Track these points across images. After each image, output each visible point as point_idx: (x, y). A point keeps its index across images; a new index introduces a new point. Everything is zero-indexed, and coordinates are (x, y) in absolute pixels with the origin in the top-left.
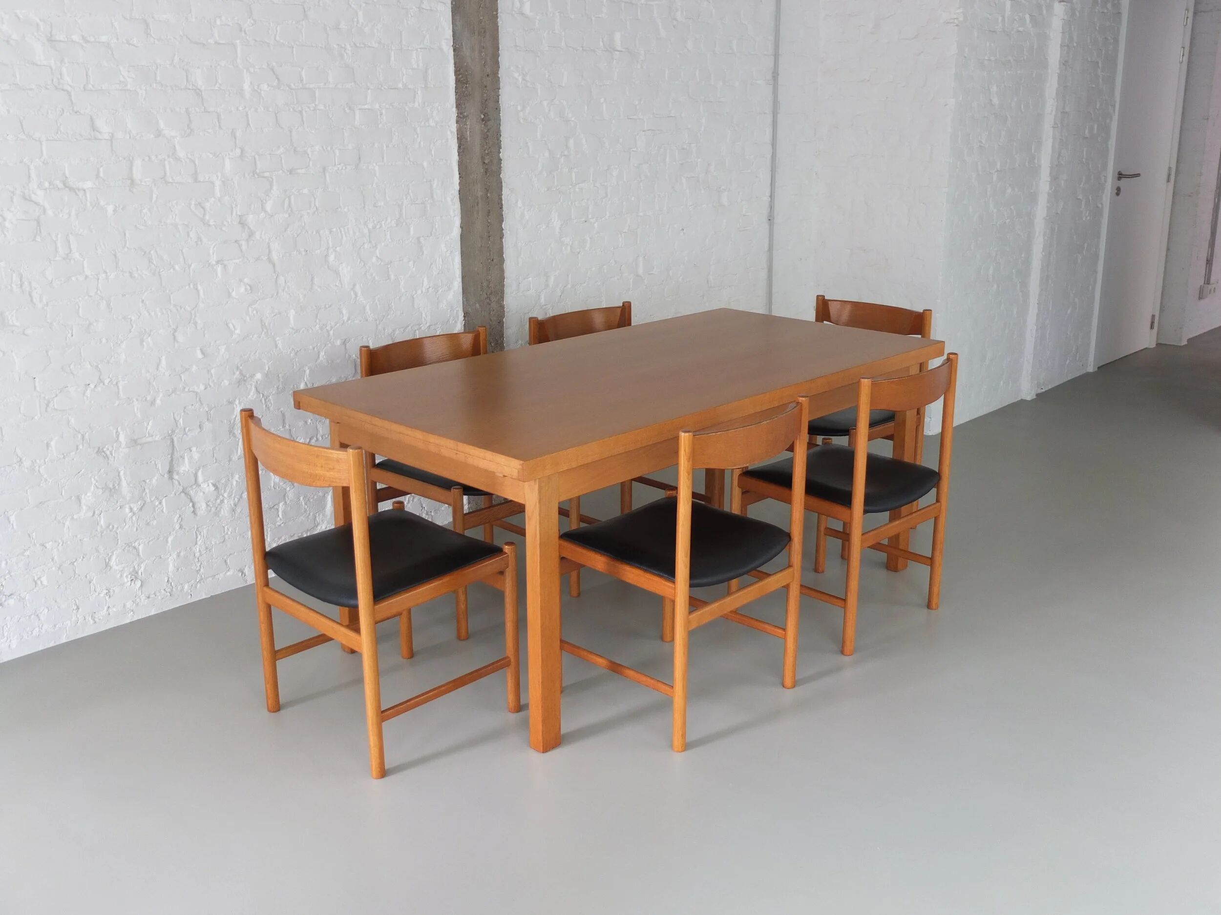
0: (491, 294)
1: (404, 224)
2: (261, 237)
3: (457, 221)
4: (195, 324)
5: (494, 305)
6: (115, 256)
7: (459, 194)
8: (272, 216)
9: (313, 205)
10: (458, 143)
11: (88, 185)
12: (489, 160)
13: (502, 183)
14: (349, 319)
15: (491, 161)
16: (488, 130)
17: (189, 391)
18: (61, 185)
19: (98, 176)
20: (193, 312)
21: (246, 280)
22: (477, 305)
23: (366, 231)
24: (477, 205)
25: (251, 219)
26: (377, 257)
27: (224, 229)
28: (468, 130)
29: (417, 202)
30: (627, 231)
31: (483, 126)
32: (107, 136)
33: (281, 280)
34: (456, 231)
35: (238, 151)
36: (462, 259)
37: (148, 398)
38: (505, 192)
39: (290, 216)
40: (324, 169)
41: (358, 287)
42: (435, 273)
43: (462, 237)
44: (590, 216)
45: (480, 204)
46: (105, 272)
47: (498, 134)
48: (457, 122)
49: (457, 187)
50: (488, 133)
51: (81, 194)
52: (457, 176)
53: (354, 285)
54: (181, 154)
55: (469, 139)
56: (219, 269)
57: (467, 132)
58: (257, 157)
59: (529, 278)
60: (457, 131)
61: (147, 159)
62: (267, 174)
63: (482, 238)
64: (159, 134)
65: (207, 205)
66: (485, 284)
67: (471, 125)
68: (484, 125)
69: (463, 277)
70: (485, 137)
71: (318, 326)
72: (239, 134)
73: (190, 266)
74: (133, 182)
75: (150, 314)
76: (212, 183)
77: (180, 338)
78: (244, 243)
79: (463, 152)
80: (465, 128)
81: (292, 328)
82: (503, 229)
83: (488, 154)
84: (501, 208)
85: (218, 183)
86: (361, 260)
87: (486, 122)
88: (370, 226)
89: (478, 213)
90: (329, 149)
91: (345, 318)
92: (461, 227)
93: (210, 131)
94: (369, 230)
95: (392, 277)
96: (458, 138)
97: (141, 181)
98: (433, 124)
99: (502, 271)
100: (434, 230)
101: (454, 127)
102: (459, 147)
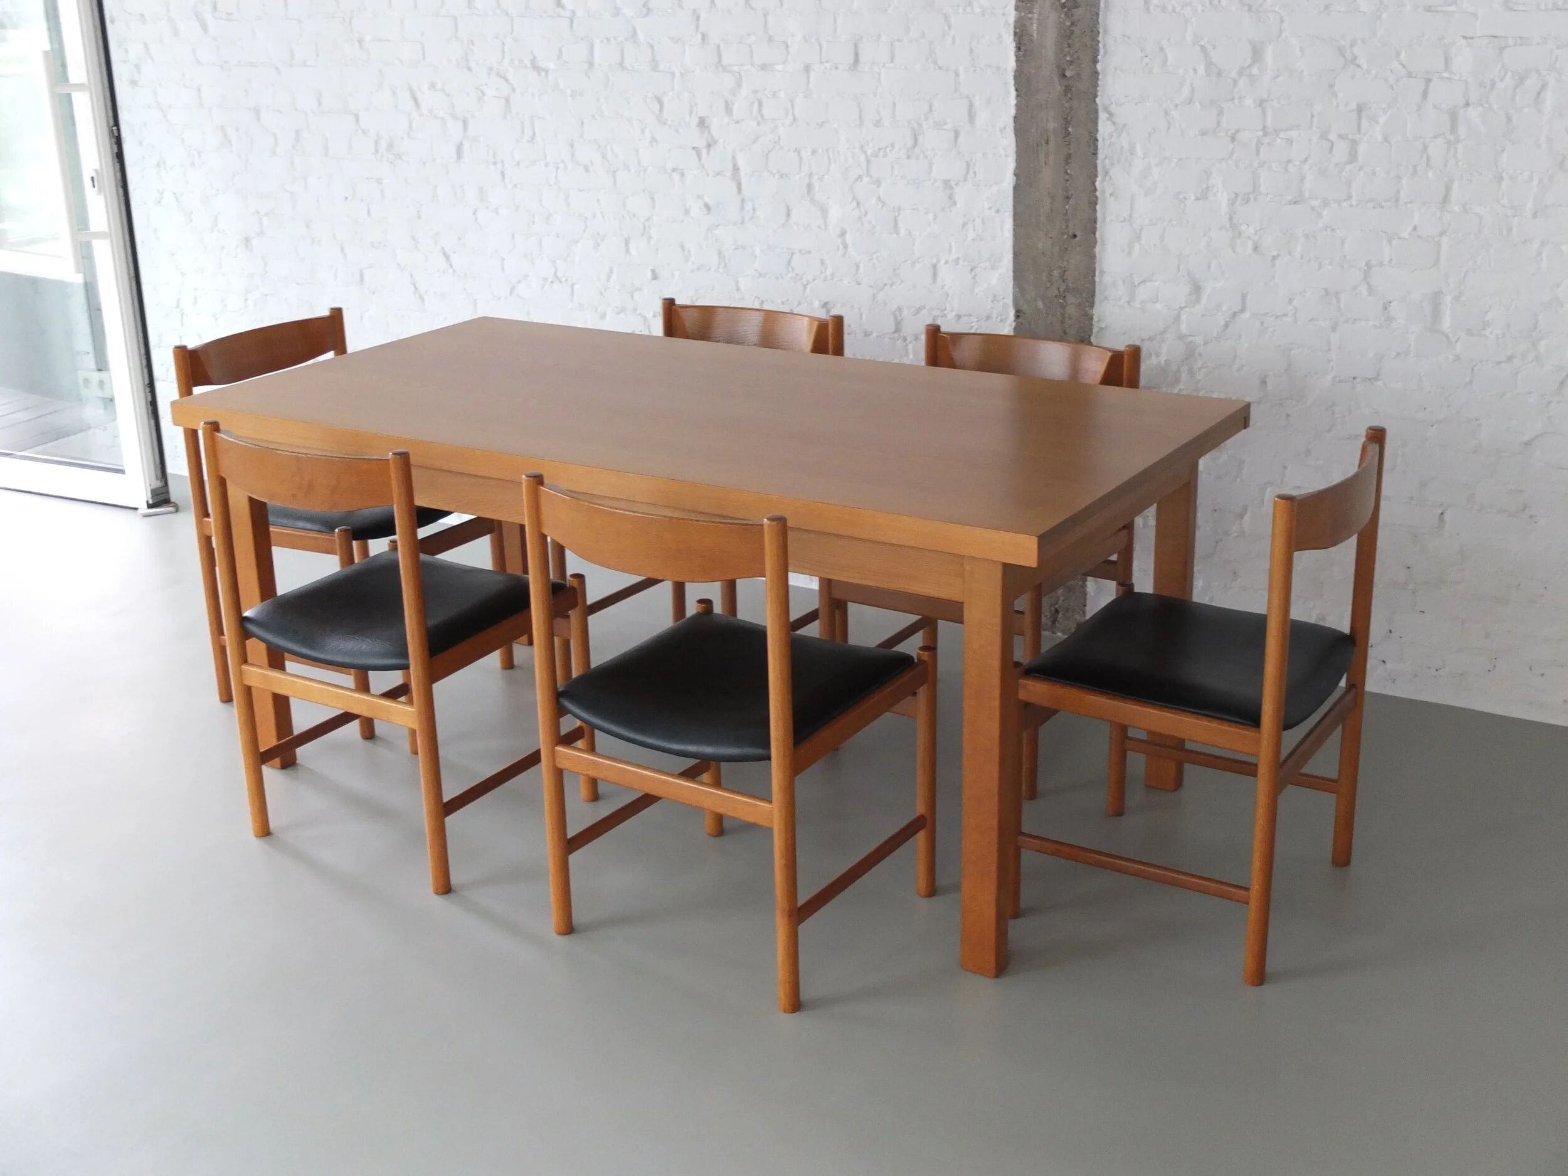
0: (1067, 290)
1: (922, 156)
2: (724, 147)
3: (1010, 165)
4: (650, 238)
5: (1071, 310)
6: (572, 146)
7: (1015, 122)
8: (737, 122)
9: (790, 113)
10: (1014, 40)
11: (551, 66)
12: (1073, 73)
13: (1096, 111)
14: (833, 275)
15: (1079, 75)
16: (1073, 24)
17: (640, 314)
18: (529, 65)
19: (560, 56)
20: (647, 224)
21: (707, 199)
22: (1040, 305)
23: (862, 158)
24: (1047, 143)
25: (715, 124)
26: (879, 199)
27: (680, 130)
28: (1035, 21)
29: (945, 127)
30: (1407, 237)
31: (1063, 16)
32: (568, 14)
33: (748, 206)
34: (1009, 181)
35: (699, 36)
36: (1014, 225)
37: (599, 310)
38: (1104, 128)
39: (758, 124)
40: (807, 69)
41: (849, 238)
42: (969, 239)
43: (1016, 188)
44: (1307, 195)
45: (1052, 144)
46: (563, 162)
47: (1093, 31)
48: (1017, 8)
49: (1013, 111)
50: (1073, 28)
51: (543, 74)
52: (1013, 93)
53: (843, 234)
54: (641, 36)
55: (1035, 36)
56: (676, 176)
57: (1032, 24)
58: (722, 45)
59: (1156, 281)
60: (1016, 22)
61: (605, 41)
62: (736, 68)
63: (1053, 198)
64: (617, 12)
65: (666, 100)
66: (1056, 273)
67: (1040, 14)
68: (1066, 14)
69: (1016, 255)
70: (1066, 36)
71: (789, 275)
72: (703, 16)
73: (645, 170)
74: (591, 64)
75: (603, 216)
76: (673, 74)
77: (633, 251)
78: (704, 152)
79: (1024, 55)
80: (1031, 19)
81: (756, 270)
82: (1095, 190)
83: (1071, 63)
84: (1095, 154)
85: (678, 74)
86: (854, 198)
87: (1069, 10)
88: (869, 153)
89: (1047, 155)
90: (813, 40)
91: (829, 272)
92: (1015, 174)
93: (669, 11)
94: (867, 157)
95: (902, 232)
96: (1015, 34)
97: (600, 65)
98: (977, 10)
99: (1092, 258)
100: (971, 174)
101: (1012, 16)
102: (1018, 48)
